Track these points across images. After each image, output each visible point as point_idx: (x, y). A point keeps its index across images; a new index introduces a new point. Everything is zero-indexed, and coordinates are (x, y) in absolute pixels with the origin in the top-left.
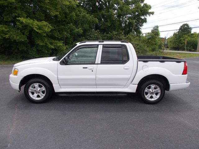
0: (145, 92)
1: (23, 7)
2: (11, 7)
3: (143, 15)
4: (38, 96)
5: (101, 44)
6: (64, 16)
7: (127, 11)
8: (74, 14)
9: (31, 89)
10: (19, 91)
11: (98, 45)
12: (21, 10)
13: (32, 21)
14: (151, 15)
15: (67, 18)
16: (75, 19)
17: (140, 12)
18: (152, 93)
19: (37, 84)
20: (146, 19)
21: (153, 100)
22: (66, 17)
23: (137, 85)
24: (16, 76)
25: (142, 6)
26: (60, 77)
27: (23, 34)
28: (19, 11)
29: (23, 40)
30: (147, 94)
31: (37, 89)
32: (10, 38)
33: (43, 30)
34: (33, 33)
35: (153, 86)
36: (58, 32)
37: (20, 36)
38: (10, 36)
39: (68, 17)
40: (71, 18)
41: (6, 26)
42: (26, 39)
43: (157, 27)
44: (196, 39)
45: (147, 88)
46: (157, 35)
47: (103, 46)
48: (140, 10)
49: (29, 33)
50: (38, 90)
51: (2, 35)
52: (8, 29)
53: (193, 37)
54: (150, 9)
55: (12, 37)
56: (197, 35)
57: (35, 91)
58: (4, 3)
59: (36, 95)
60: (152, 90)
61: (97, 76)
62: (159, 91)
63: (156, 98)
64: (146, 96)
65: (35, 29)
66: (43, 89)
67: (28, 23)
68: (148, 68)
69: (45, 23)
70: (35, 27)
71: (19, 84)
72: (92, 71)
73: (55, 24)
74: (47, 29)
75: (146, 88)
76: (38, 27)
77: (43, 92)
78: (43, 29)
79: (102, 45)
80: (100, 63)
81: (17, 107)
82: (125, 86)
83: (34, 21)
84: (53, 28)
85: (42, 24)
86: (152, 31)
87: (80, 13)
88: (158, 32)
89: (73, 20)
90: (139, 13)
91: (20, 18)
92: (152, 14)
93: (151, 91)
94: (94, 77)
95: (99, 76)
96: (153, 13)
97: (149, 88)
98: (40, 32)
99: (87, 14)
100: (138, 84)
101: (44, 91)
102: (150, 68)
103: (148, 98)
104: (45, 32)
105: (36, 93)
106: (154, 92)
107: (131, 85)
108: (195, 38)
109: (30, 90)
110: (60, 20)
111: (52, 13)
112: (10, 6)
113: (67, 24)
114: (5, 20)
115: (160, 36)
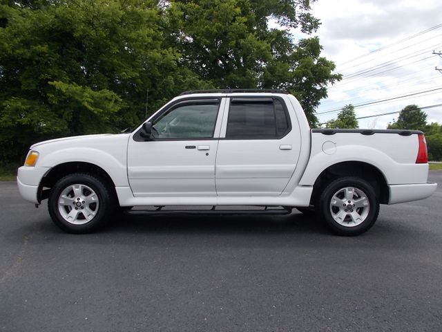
0: (333, 207)
1: (64, 63)
2: (38, 62)
3: (318, 82)
4: (81, 217)
5: (227, 97)
6: (149, 83)
7: (283, 73)
8: (171, 79)
9: (63, 199)
10: (37, 206)
11: (220, 98)
12: (60, 68)
13: (80, 88)
14: (336, 80)
15: (156, 88)
16: (172, 90)
17: (312, 76)
18: (349, 208)
19: (78, 187)
20: (324, 90)
21: (351, 225)
22: (154, 86)
23: (312, 189)
24: (32, 168)
25: (315, 63)
26: (132, 169)
27: (60, 116)
28: (54, 71)
29: (58, 130)
30: (336, 210)
31: (78, 199)
32: (31, 124)
33: (103, 108)
34: (80, 116)
35: (350, 192)
36: (137, 114)
37: (54, 120)
38: (32, 120)
39: (158, 85)
40: (164, 88)
41: (25, 100)
42: (66, 127)
43: (351, 107)
44: (438, 136)
45: (337, 196)
46: (350, 124)
47: (231, 100)
48: (313, 72)
49: (73, 115)
50: (81, 201)
51: (14, 117)
52: (29, 106)
53: (431, 134)
54: (333, 69)
55: (36, 122)
56: (439, 130)
57: (74, 203)
58: (25, 53)
59: (74, 213)
60: (349, 202)
61: (217, 166)
62: (366, 203)
63: (358, 219)
64: (335, 217)
65: (86, 104)
66: (93, 199)
67: (72, 93)
68: (334, 149)
69: (108, 93)
70: (87, 101)
71: (37, 187)
72: (207, 154)
73: (132, 100)
74: (113, 107)
75: (334, 197)
76: (93, 101)
77: (92, 206)
78: (104, 106)
79: (229, 99)
80: (224, 137)
81: (28, 240)
82: (284, 191)
83: (84, 88)
84: (125, 105)
85: (102, 95)
86: (339, 117)
87: (184, 78)
88: (354, 117)
89: (169, 90)
90: (309, 78)
91: (55, 82)
92: (338, 80)
93: (347, 204)
94: (210, 168)
95: (223, 167)
96: (339, 77)
97: (342, 196)
98: (96, 112)
99: (200, 79)
100: (315, 186)
101: (95, 203)
102: (339, 148)
103: (339, 222)
104: (108, 113)
105: (76, 209)
106: (354, 205)
107: (298, 189)
108: (437, 134)
109: (61, 202)
110: (141, 90)
111: (124, 73)
112: (37, 59)
113: (156, 99)
114: (23, 88)
115: (358, 127)
